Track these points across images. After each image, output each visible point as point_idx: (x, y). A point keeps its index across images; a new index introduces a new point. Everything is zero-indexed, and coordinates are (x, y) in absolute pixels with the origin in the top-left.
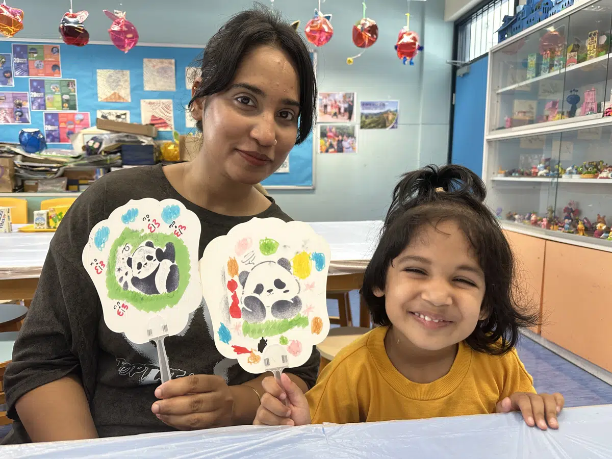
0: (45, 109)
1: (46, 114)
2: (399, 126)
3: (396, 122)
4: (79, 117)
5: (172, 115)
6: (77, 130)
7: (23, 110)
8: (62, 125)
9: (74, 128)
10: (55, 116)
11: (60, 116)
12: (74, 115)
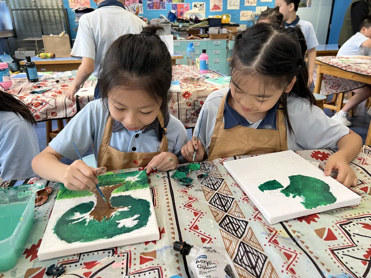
0: (172, 2)
1: (172, 5)
2: (311, 6)
3: (311, 5)
4: (185, 6)
5: (222, 4)
6: (184, 12)
7: (163, 3)
8: (179, 10)
9: (183, 11)
10: (176, 5)
11: (178, 5)
12: (183, 5)
